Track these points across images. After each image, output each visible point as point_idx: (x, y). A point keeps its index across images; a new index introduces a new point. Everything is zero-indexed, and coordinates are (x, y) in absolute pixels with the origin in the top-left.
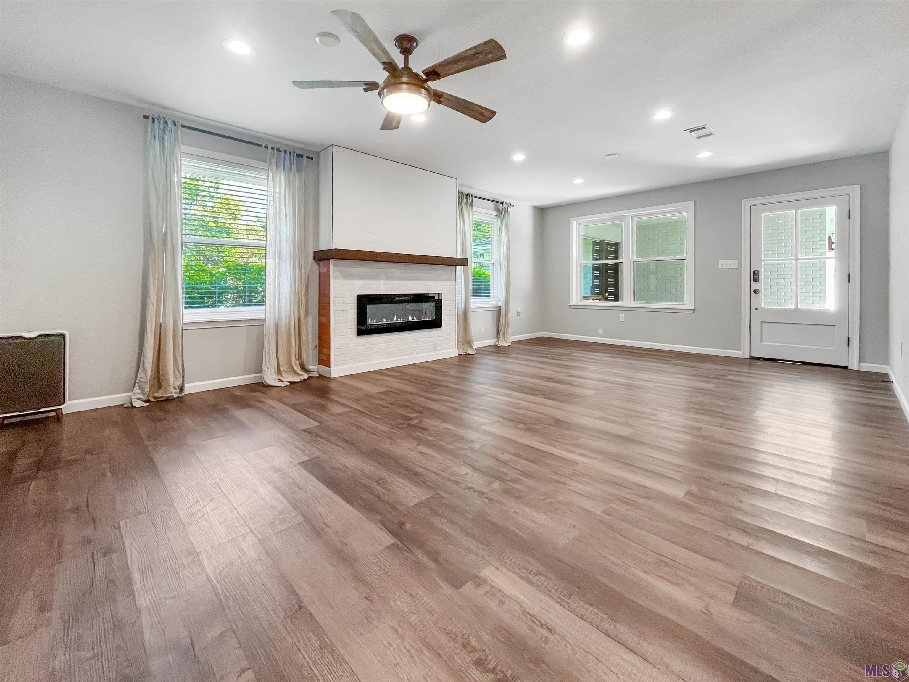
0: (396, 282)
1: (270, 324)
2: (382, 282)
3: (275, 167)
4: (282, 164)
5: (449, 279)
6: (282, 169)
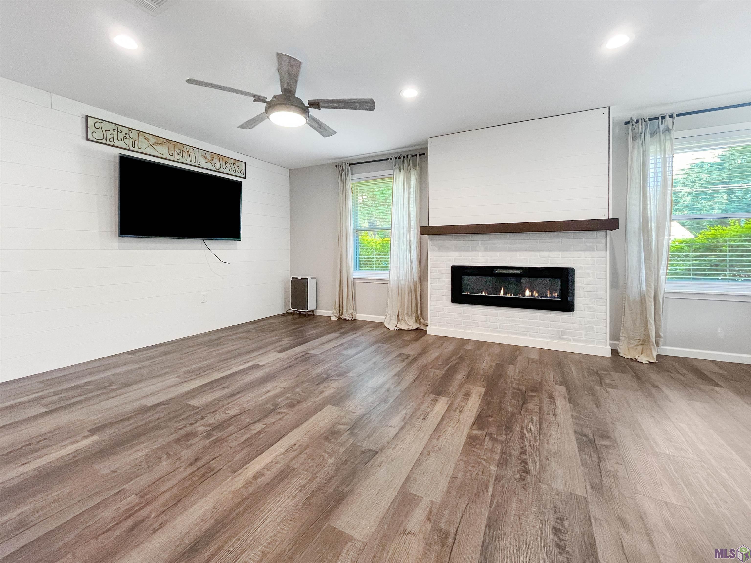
2: (480, 254)
3: (398, 170)
4: (402, 167)
5: (590, 249)
6: (402, 170)
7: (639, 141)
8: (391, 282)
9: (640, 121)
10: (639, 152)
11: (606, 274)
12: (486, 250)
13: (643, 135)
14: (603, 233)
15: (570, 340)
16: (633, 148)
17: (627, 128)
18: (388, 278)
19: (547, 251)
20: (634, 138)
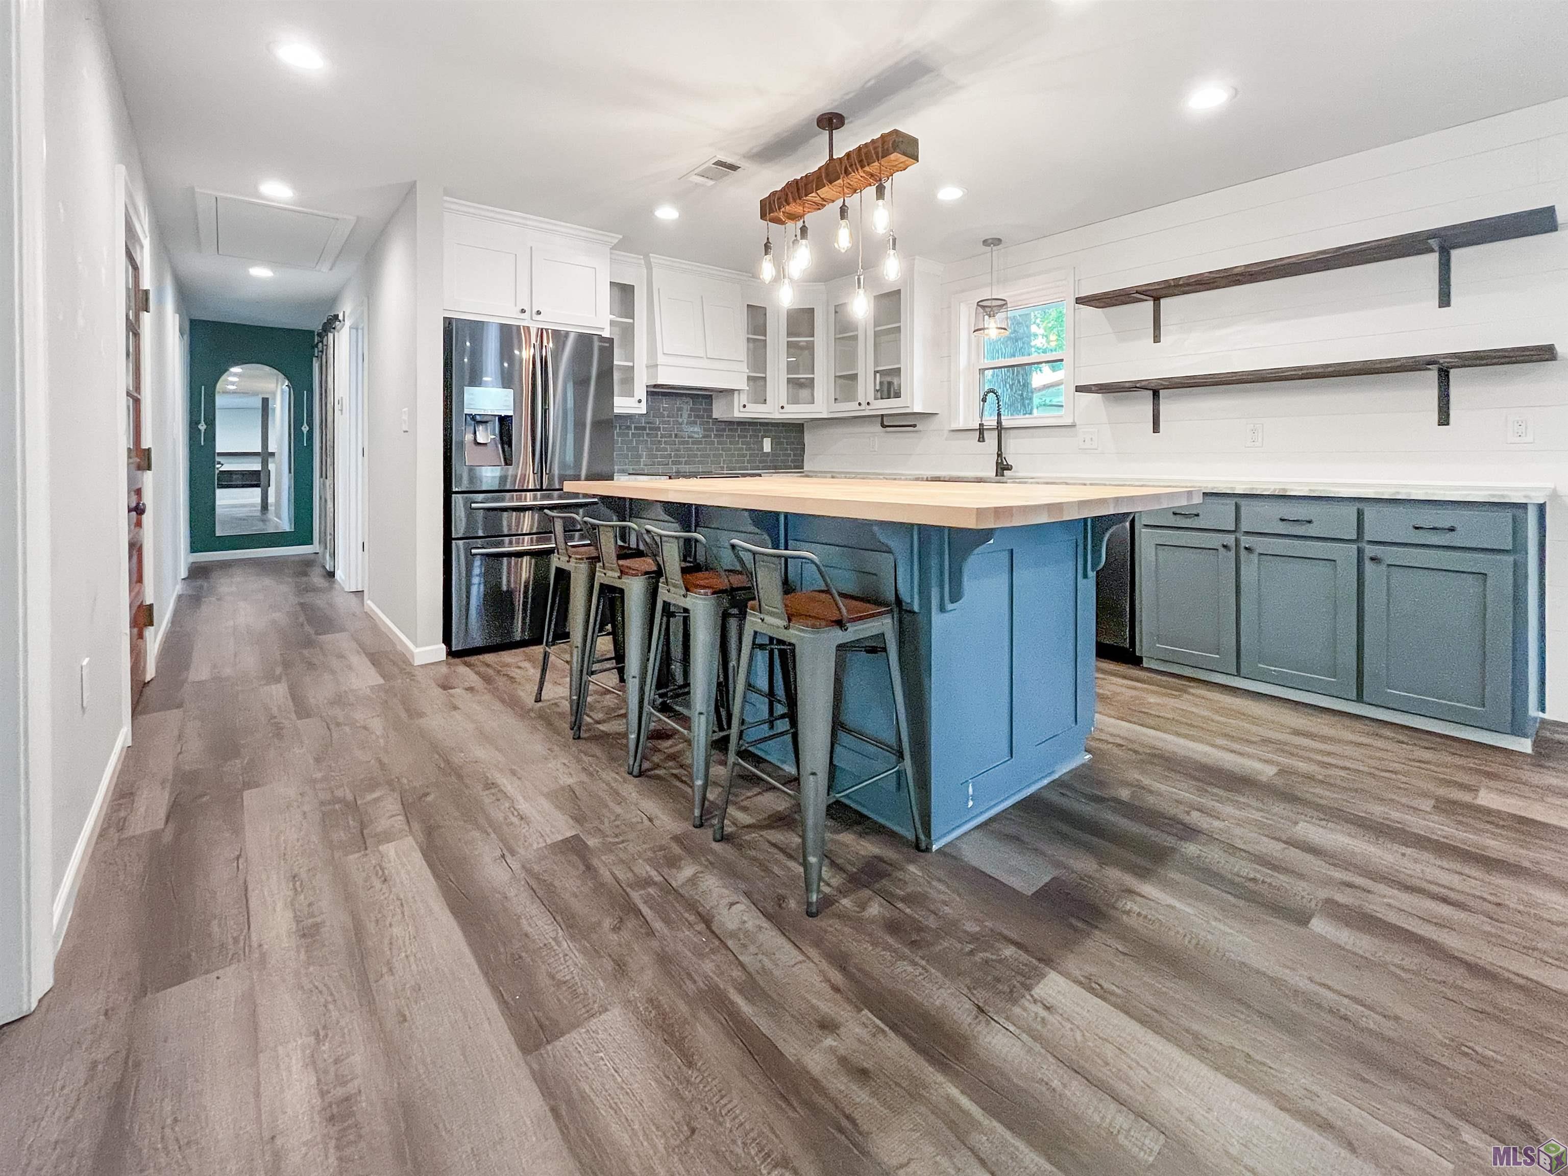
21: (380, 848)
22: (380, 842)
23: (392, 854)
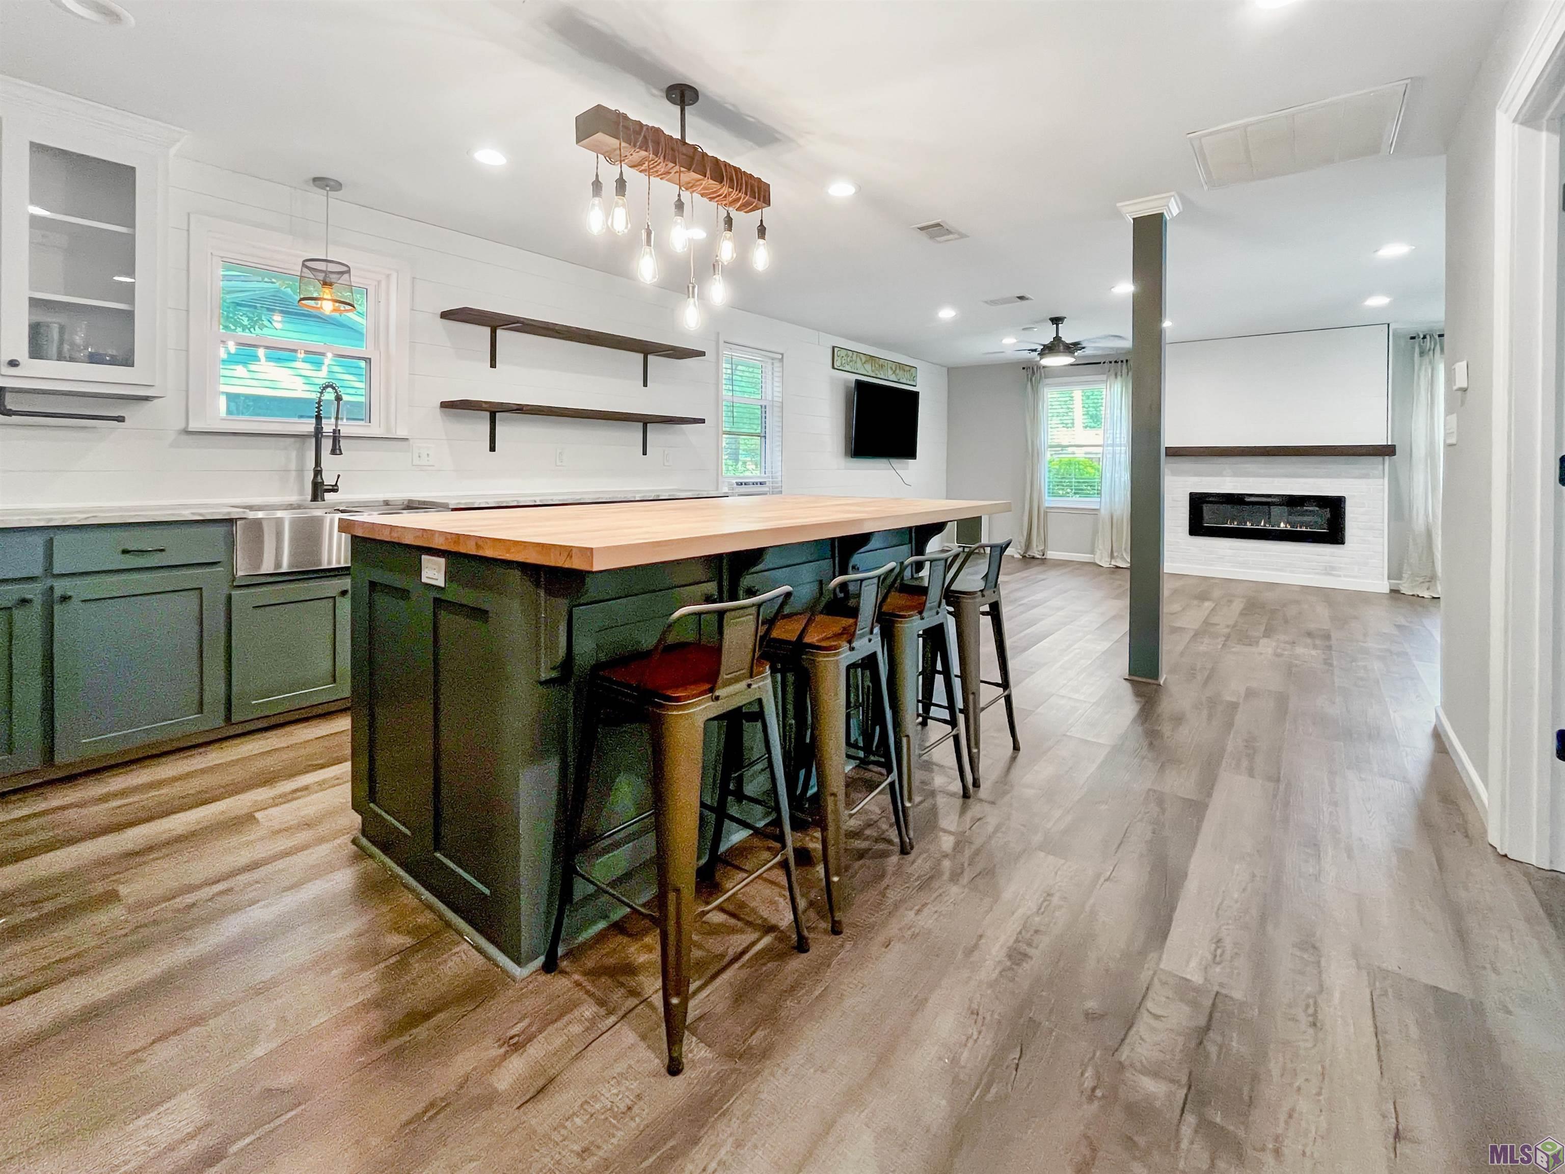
0: (1251, 479)
1: (1104, 512)
2: (1228, 479)
3: (1113, 376)
4: (1119, 373)
5: (1366, 476)
6: (1119, 377)
7: (1426, 359)
8: (1103, 511)
9: (1428, 337)
10: (1426, 371)
11: (1383, 504)
12: (1235, 475)
13: (1431, 352)
14: (1380, 458)
15: (1340, 576)
16: (1421, 365)
17: (1414, 343)
18: (1098, 507)
19: (1312, 477)
20: (1422, 354)
21: (1201, 981)
22: (1197, 990)
23: (1193, 964)
